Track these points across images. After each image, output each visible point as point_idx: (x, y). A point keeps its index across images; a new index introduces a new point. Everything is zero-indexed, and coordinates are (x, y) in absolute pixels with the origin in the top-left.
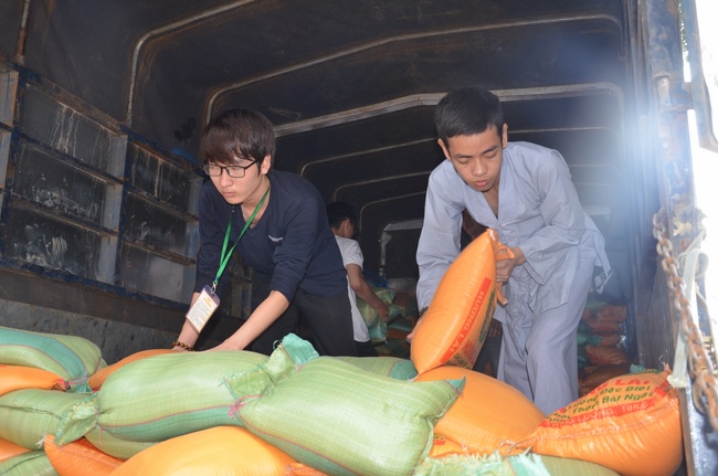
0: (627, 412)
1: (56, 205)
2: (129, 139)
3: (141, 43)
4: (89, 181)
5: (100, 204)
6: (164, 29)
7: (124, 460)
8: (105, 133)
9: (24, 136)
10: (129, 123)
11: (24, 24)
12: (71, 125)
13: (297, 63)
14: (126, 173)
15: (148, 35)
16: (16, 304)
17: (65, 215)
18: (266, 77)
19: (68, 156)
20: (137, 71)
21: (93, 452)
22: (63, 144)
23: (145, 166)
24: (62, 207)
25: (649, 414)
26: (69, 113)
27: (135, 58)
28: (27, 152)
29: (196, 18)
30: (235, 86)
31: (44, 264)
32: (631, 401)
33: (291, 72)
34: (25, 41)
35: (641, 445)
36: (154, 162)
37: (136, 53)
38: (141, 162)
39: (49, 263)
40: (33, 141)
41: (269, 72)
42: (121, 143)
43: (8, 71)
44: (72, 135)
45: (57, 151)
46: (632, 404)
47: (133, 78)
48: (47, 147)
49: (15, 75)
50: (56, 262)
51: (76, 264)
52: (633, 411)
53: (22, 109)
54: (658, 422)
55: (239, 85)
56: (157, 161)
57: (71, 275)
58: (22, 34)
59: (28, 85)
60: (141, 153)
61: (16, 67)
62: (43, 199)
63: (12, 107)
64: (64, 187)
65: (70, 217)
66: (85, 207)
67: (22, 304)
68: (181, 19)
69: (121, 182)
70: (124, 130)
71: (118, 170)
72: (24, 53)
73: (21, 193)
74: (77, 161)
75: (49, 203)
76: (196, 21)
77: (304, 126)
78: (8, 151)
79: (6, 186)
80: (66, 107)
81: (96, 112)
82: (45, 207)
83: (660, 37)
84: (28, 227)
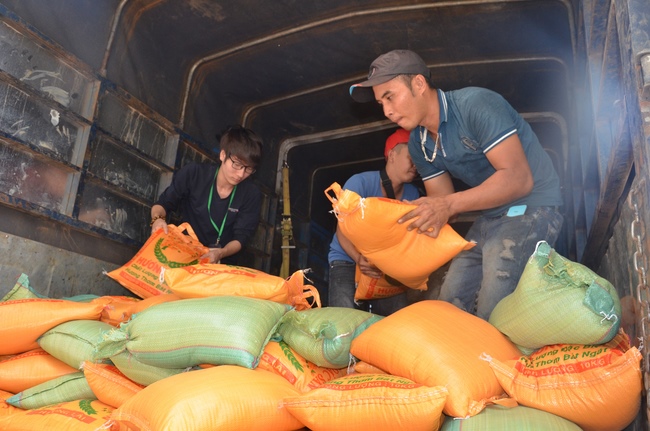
0: (586, 369)
1: (121, 184)
2: (181, 138)
3: (195, 67)
4: (147, 168)
5: (155, 186)
6: (213, 56)
7: (143, 387)
8: (163, 133)
9: (100, 129)
10: (181, 126)
11: (109, 47)
12: (137, 124)
13: (313, 87)
14: (176, 163)
15: (201, 61)
16: (85, 257)
17: (127, 192)
18: (289, 97)
19: (133, 147)
20: (191, 87)
21: (121, 378)
22: (130, 137)
23: (192, 160)
24: (125, 186)
25: (607, 370)
26: (136, 115)
27: (190, 78)
28: (102, 142)
29: (237, 48)
30: (264, 104)
31: (109, 229)
32: (589, 358)
33: (307, 94)
34: (108, 60)
35: (600, 399)
36: (199, 157)
37: (191, 74)
38: (189, 156)
39: (112, 228)
40: (107, 133)
41: (291, 94)
42: (174, 141)
43: (93, 81)
44: (137, 132)
45: (124, 143)
46: (590, 361)
47: (187, 93)
48: (117, 139)
49: (98, 84)
50: (118, 228)
51: (133, 231)
52: (591, 368)
53: (100, 109)
54: (616, 377)
55: (267, 103)
56: (201, 157)
57: (128, 239)
58: (107, 54)
59: (107, 92)
60: (189, 150)
61: (100, 78)
62: (112, 179)
63: (94, 107)
64: (128, 171)
65: (131, 194)
66: (143, 187)
67: (90, 258)
68: (226, 49)
69: (171, 170)
70: (177, 131)
71: (170, 161)
72: (106, 68)
73: (95, 173)
74: (139, 151)
75: (115, 182)
76: (236, 51)
77: (316, 138)
78: (87, 139)
79: (84, 166)
80: (134, 110)
81: (156, 116)
82: (112, 184)
83: (640, 23)
84: (98, 199)
